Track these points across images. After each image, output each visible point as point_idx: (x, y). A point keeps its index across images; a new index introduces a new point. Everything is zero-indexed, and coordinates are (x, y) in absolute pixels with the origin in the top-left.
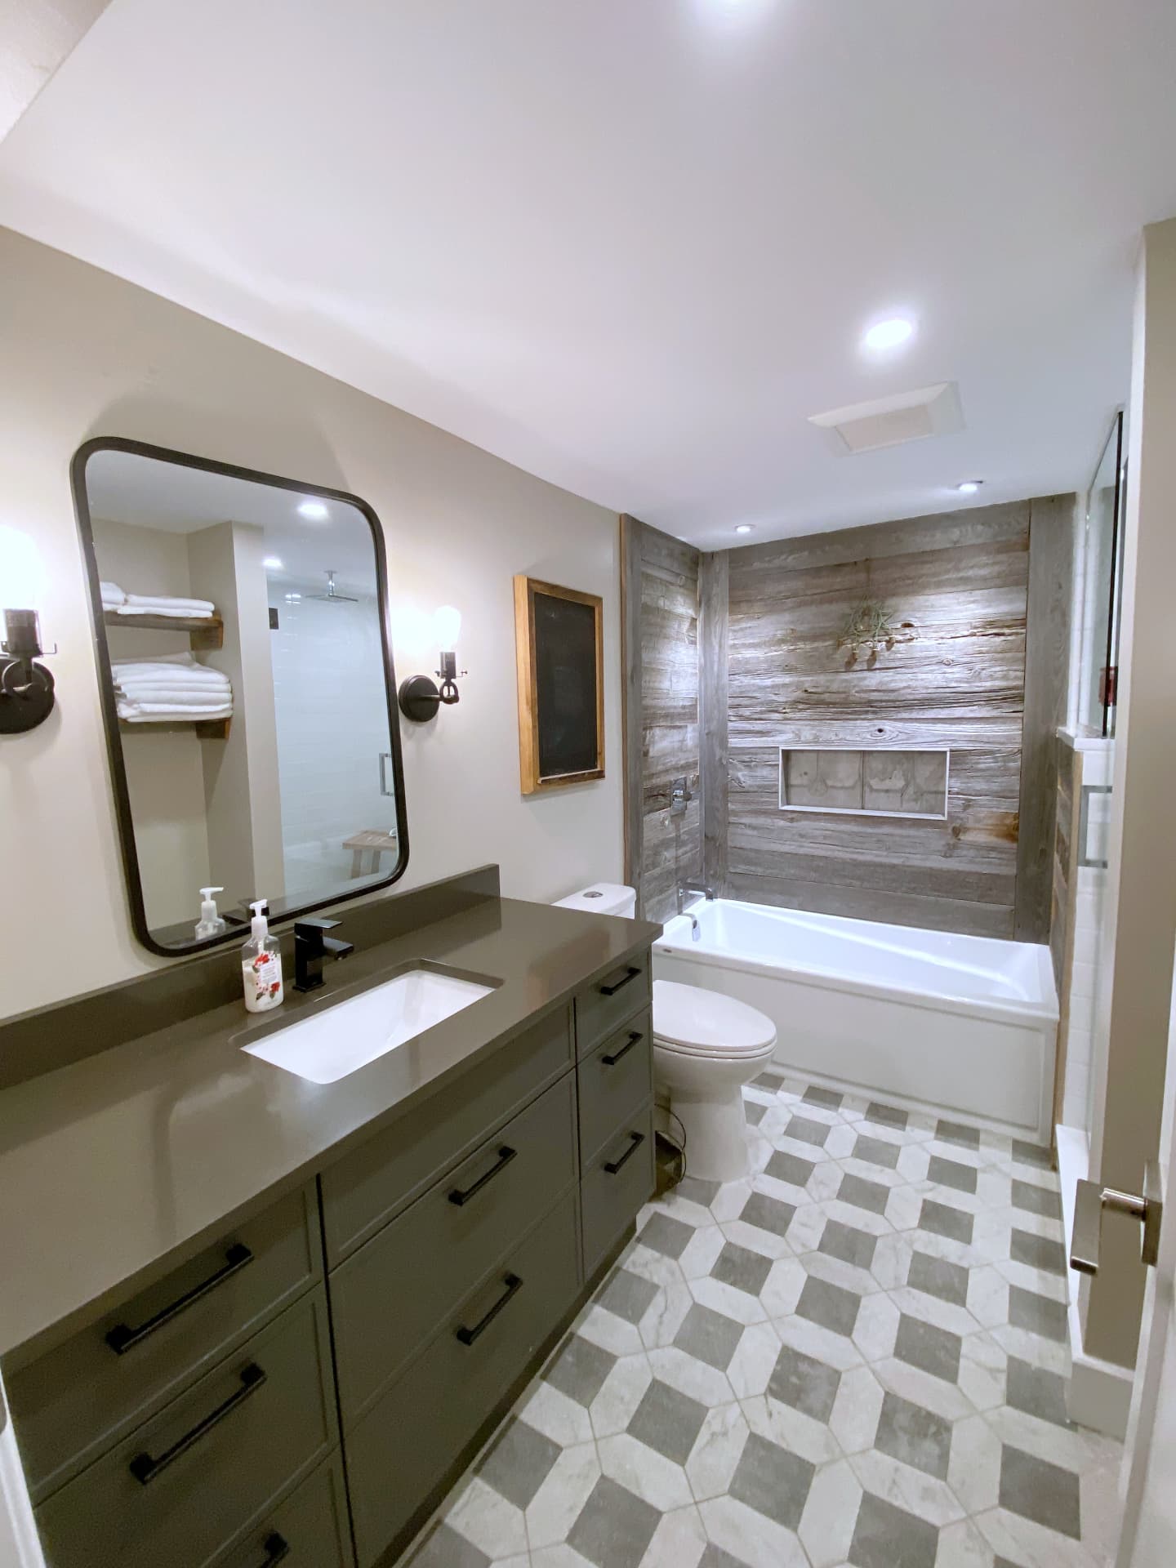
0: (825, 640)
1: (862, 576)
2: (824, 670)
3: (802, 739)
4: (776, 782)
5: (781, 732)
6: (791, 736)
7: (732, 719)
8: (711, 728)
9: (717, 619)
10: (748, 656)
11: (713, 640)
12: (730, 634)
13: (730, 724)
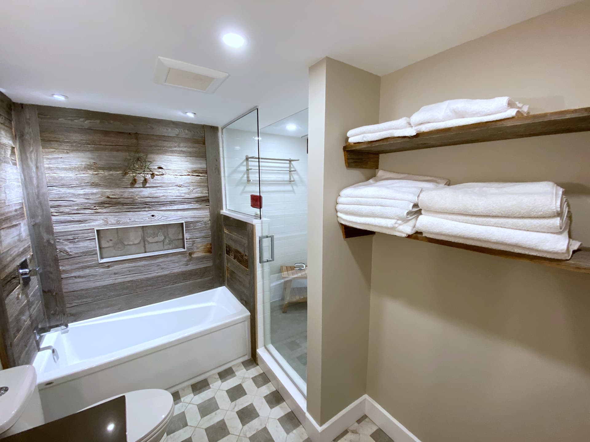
0: (117, 171)
1: (134, 141)
2: (118, 186)
3: (110, 223)
4: (96, 248)
5: (96, 220)
6: (102, 222)
7: (55, 214)
8: (37, 221)
9: (31, 149)
10: (63, 175)
11: (30, 163)
12: (45, 160)
13: (53, 218)
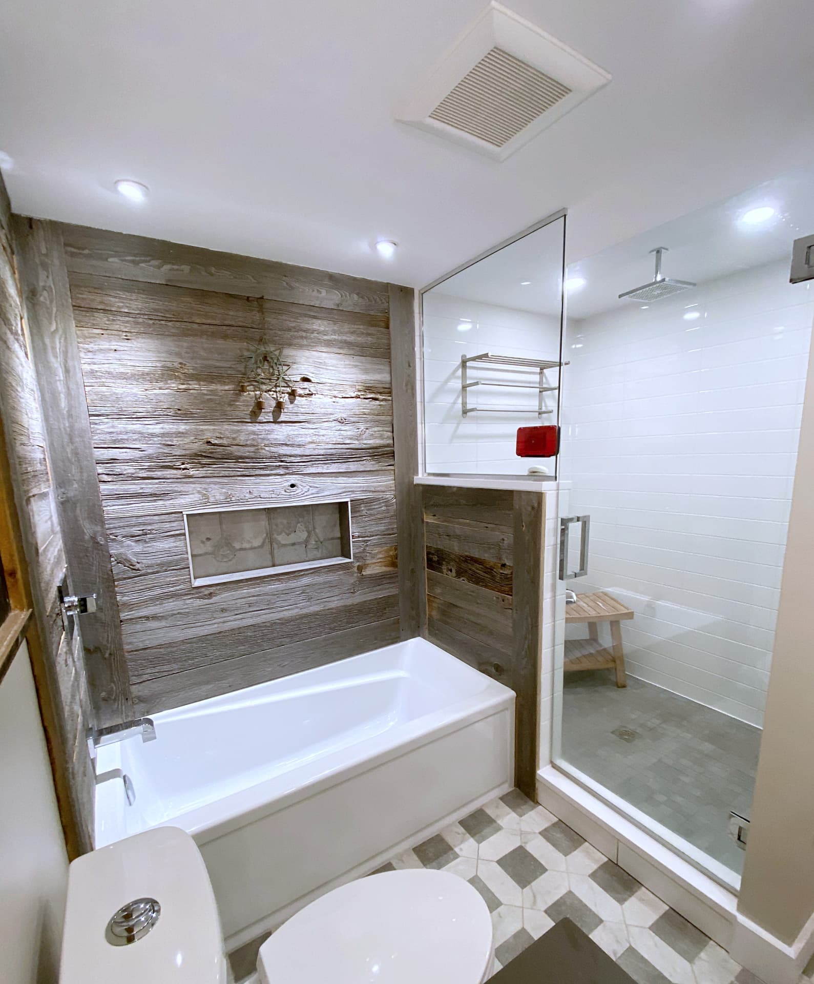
0: (224, 384)
1: (257, 316)
2: (227, 418)
3: (212, 499)
4: (185, 556)
5: (185, 493)
6: (196, 497)
7: (105, 478)
8: (71, 494)
9: (53, 327)
10: (119, 391)
11: (52, 359)
12: (82, 355)
13: (103, 487)
